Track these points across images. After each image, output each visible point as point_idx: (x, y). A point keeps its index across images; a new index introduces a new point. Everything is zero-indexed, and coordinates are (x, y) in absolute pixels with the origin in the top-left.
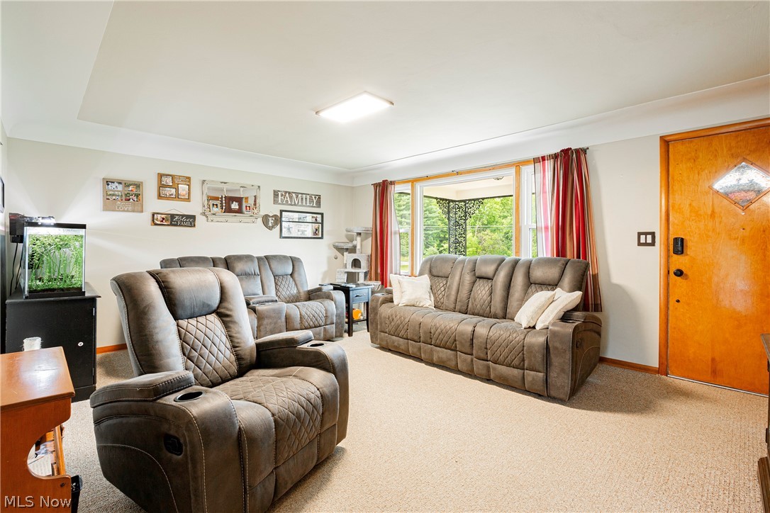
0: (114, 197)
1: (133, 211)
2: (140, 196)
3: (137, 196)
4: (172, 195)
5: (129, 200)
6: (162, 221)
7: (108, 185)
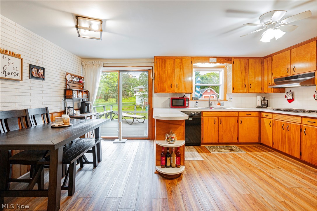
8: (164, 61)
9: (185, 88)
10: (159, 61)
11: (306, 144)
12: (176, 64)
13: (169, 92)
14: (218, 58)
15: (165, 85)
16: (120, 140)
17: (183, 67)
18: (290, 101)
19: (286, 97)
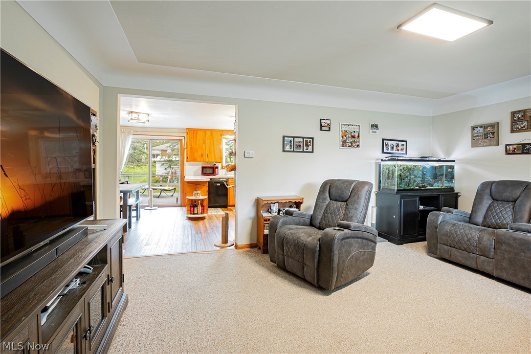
0: (478, 138)
1: (491, 145)
2: (497, 134)
4: (524, 127)
5: (487, 138)
7: (474, 130)
8: (195, 132)
9: (215, 158)
10: (191, 133)
12: (207, 136)
13: (200, 161)
15: (196, 155)
16: (151, 207)
17: (213, 139)
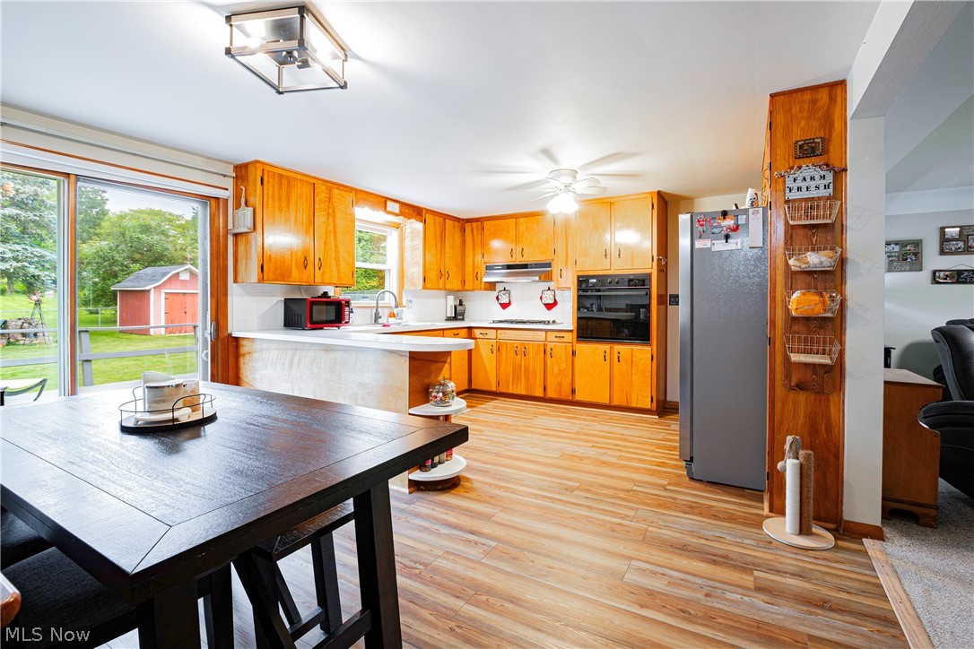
0: (891, 259)
1: (911, 270)
2: (919, 255)
3: (916, 254)
4: (959, 248)
5: (907, 259)
6: (946, 279)
8: (284, 181)
9: (339, 271)
10: (271, 180)
11: (553, 371)
12: (317, 200)
14: (403, 204)
17: (334, 212)
18: (504, 306)
19: (497, 298)
